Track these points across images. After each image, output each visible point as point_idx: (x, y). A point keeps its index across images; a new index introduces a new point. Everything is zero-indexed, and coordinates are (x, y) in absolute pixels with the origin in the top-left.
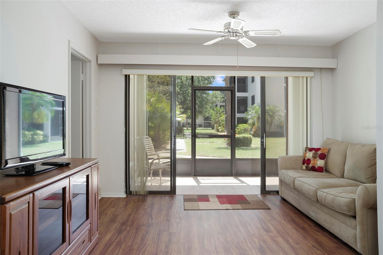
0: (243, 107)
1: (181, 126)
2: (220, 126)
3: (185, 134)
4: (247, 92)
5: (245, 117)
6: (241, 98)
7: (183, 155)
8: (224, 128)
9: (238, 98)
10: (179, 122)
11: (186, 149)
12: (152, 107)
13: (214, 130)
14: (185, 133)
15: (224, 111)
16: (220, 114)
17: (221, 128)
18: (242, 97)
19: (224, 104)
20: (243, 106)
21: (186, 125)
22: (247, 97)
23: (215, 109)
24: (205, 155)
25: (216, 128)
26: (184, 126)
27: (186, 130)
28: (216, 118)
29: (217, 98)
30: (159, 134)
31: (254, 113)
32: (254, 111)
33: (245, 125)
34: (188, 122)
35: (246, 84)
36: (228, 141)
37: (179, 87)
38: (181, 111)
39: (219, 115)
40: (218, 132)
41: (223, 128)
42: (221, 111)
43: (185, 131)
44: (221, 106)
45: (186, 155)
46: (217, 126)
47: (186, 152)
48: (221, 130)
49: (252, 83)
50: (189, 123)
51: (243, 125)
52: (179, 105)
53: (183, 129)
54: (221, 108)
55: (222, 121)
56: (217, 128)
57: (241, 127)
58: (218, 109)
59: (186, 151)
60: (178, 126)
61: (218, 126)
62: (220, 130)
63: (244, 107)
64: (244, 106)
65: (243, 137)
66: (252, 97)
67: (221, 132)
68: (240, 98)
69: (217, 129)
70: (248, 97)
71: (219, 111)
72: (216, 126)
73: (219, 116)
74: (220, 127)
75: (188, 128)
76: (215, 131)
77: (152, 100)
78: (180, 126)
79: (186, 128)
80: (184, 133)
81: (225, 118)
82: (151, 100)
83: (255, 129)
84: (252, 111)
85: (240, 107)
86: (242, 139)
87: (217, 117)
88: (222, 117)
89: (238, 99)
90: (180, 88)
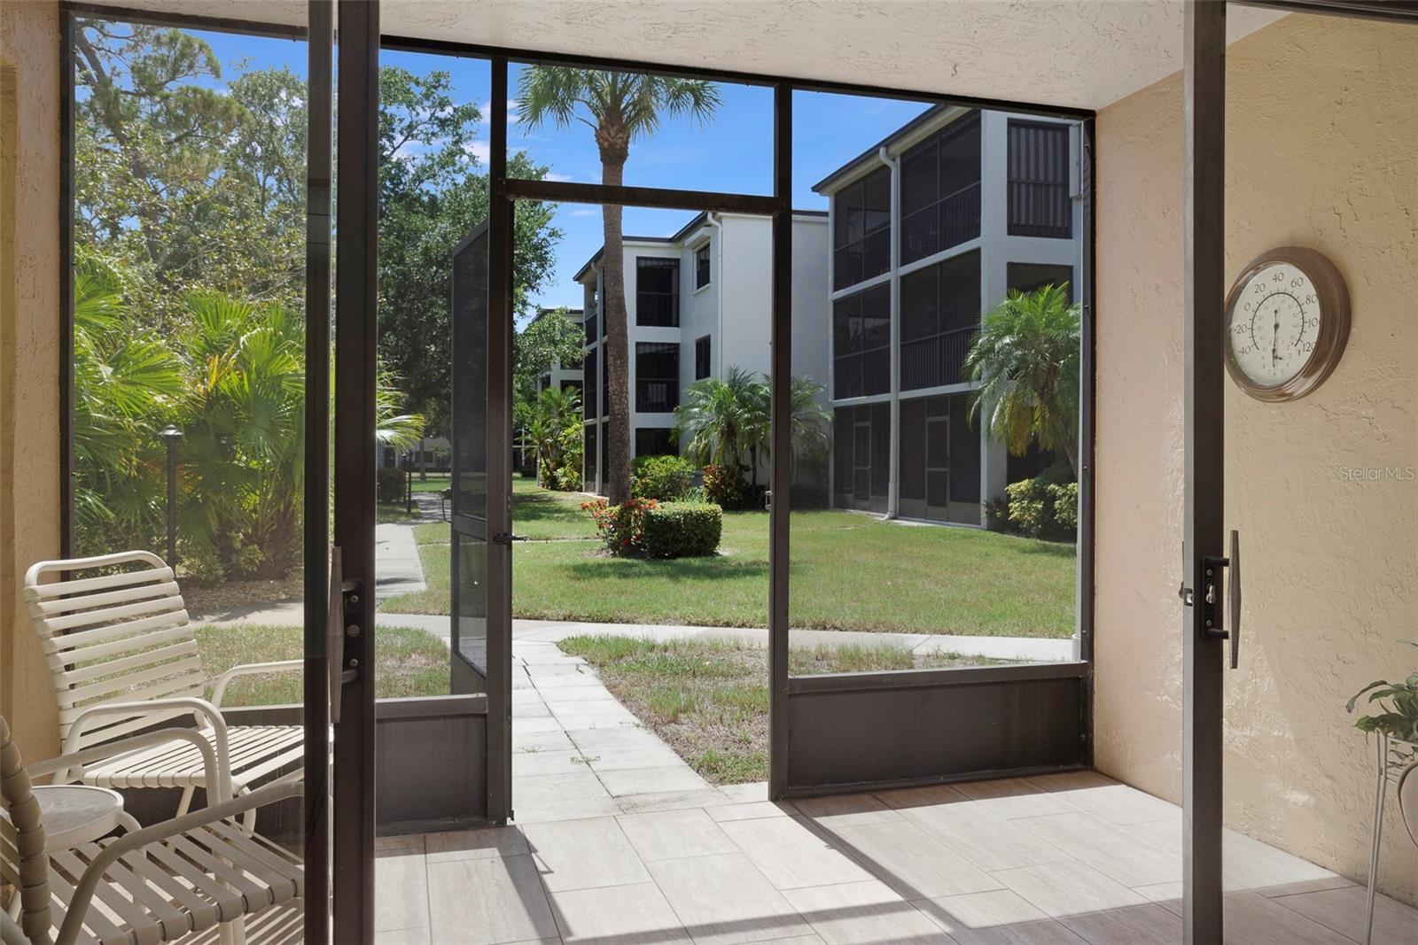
0: (659, 385)
1: (397, 465)
2: (561, 464)
3: (415, 501)
4: (677, 326)
5: (672, 426)
6: (654, 349)
7: (410, 613)
8: (580, 472)
9: (641, 347)
10: (389, 450)
11: (421, 576)
12: (245, 375)
13: (536, 482)
14: (414, 498)
15: (578, 405)
16: (561, 415)
17: (565, 475)
18: (657, 344)
19: (579, 375)
20: (659, 382)
21: (417, 460)
22: (678, 345)
23: (540, 396)
24: (526, 611)
25: (544, 473)
26: (409, 466)
27: (418, 482)
28: (547, 431)
29: (555, 345)
30: (291, 509)
31: (711, 408)
32: (712, 403)
33: (671, 459)
34: (426, 449)
35: (674, 291)
36: (614, 532)
37: (391, 293)
38: (397, 400)
39: (556, 421)
40: (553, 489)
41: (576, 474)
42: (565, 404)
43: (414, 488)
44: (565, 385)
45: (426, 613)
46: (548, 465)
47: (424, 595)
48: (567, 482)
49: (698, 287)
50: (432, 453)
51: (663, 462)
52: (389, 370)
53: (407, 476)
54: (568, 393)
55: (574, 443)
56: (548, 473)
57: (657, 468)
58: (555, 395)
59: (422, 587)
60: (382, 466)
61: (551, 466)
62: (564, 480)
63: (664, 386)
64: (664, 382)
65: (684, 515)
66: (697, 344)
67: (564, 490)
68: (648, 350)
69: (546, 478)
70: (682, 348)
71: (560, 406)
72: (544, 465)
73: (559, 423)
74: (560, 471)
75: (427, 474)
76: (541, 487)
77: (249, 339)
78: (394, 465)
79: (418, 474)
80: (410, 497)
81: (582, 431)
82: (242, 339)
83: (714, 475)
84: (702, 402)
85: (650, 385)
86: (679, 520)
87: (548, 427)
88: (569, 426)
89: (641, 352)
90: (396, 301)
